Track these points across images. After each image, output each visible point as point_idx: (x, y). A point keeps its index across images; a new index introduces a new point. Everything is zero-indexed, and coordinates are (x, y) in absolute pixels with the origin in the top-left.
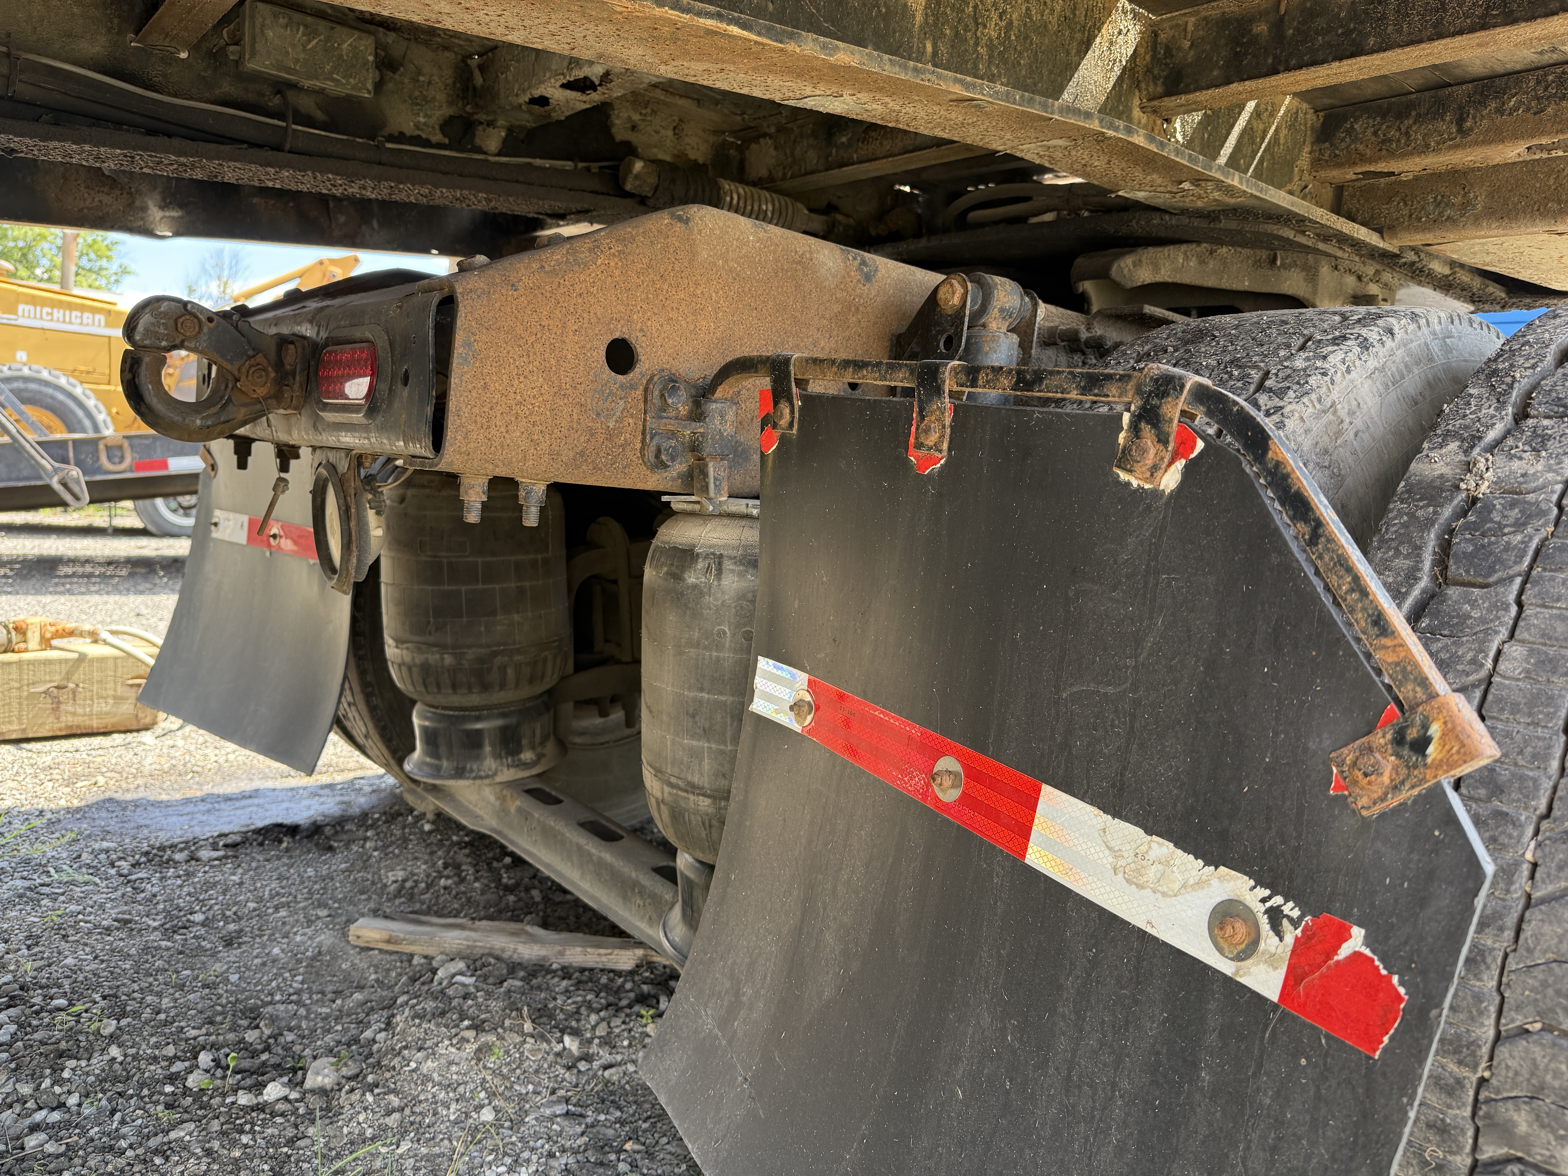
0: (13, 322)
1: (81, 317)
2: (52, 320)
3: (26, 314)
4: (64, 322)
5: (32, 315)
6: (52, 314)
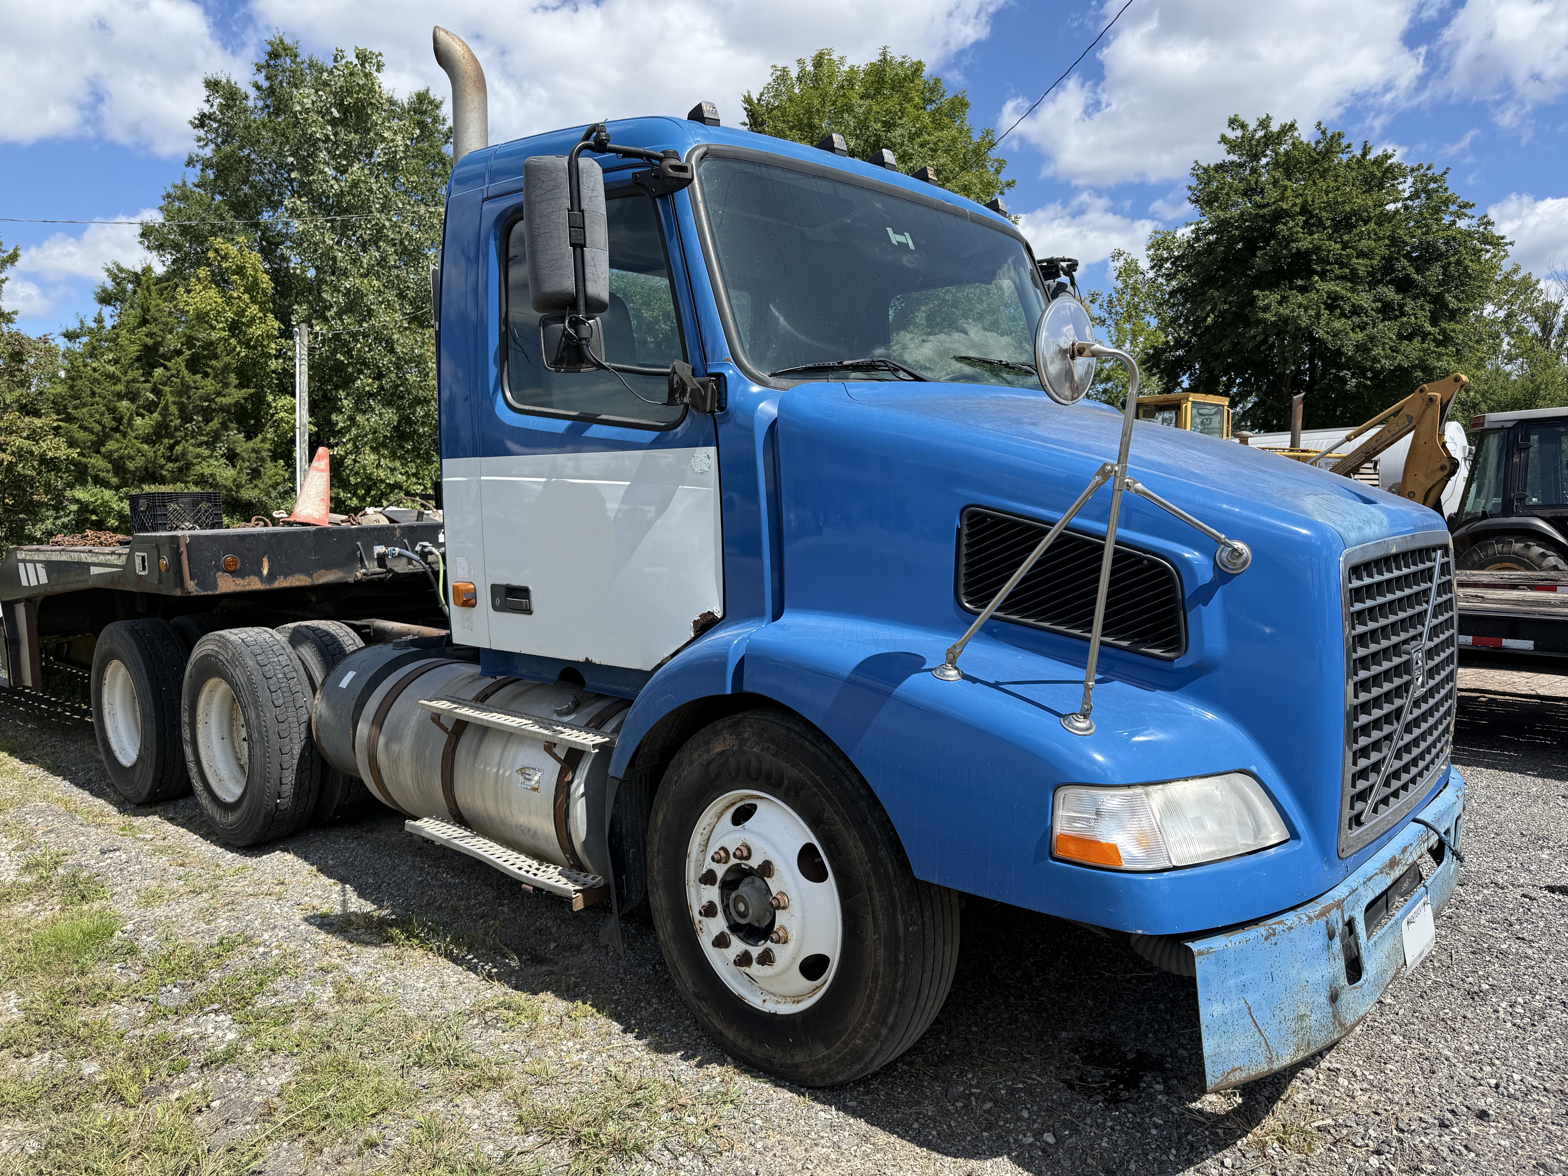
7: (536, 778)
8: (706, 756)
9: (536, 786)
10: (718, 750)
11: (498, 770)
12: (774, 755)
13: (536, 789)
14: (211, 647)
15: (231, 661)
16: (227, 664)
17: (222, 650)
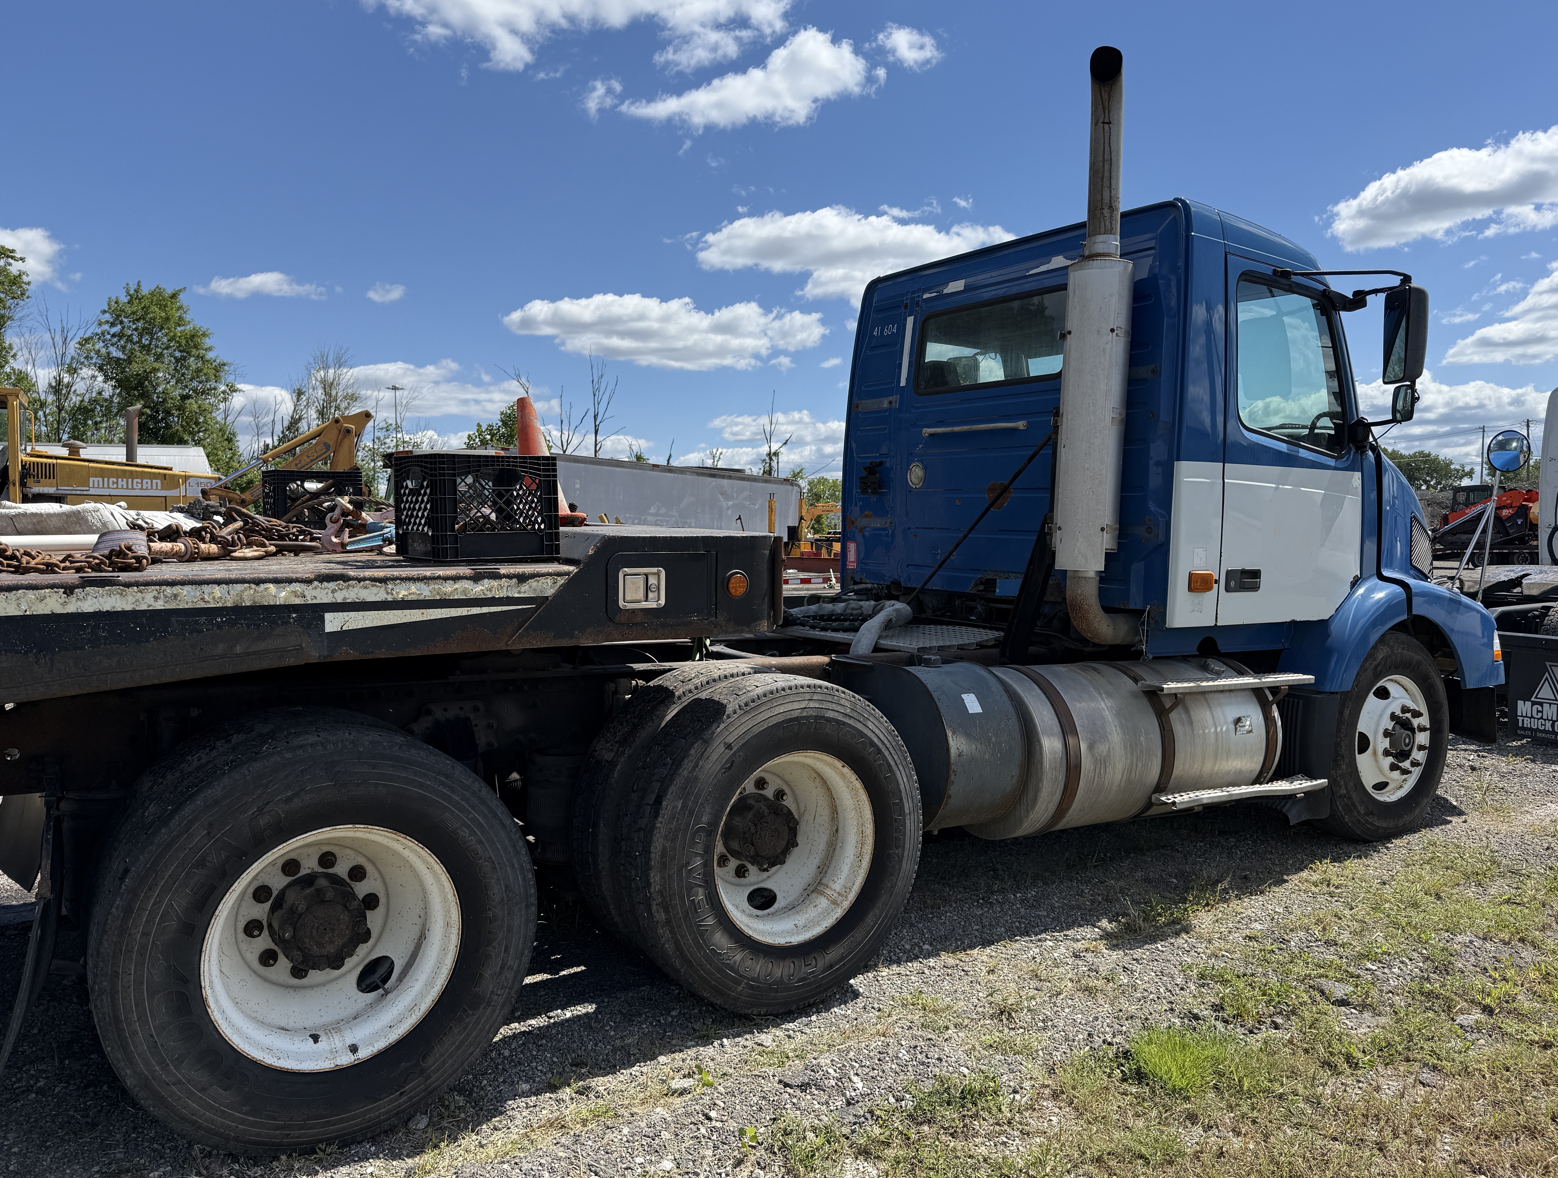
0: (85, 493)
1: (142, 483)
2: (117, 488)
3: (96, 486)
4: (127, 488)
5: (101, 486)
6: (117, 483)
7: (1248, 723)
9: (1250, 729)
10: (1381, 657)
13: (1249, 732)
14: (796, 706)
15: (855, 715)
16: (847, 720)
17: (829, 704)
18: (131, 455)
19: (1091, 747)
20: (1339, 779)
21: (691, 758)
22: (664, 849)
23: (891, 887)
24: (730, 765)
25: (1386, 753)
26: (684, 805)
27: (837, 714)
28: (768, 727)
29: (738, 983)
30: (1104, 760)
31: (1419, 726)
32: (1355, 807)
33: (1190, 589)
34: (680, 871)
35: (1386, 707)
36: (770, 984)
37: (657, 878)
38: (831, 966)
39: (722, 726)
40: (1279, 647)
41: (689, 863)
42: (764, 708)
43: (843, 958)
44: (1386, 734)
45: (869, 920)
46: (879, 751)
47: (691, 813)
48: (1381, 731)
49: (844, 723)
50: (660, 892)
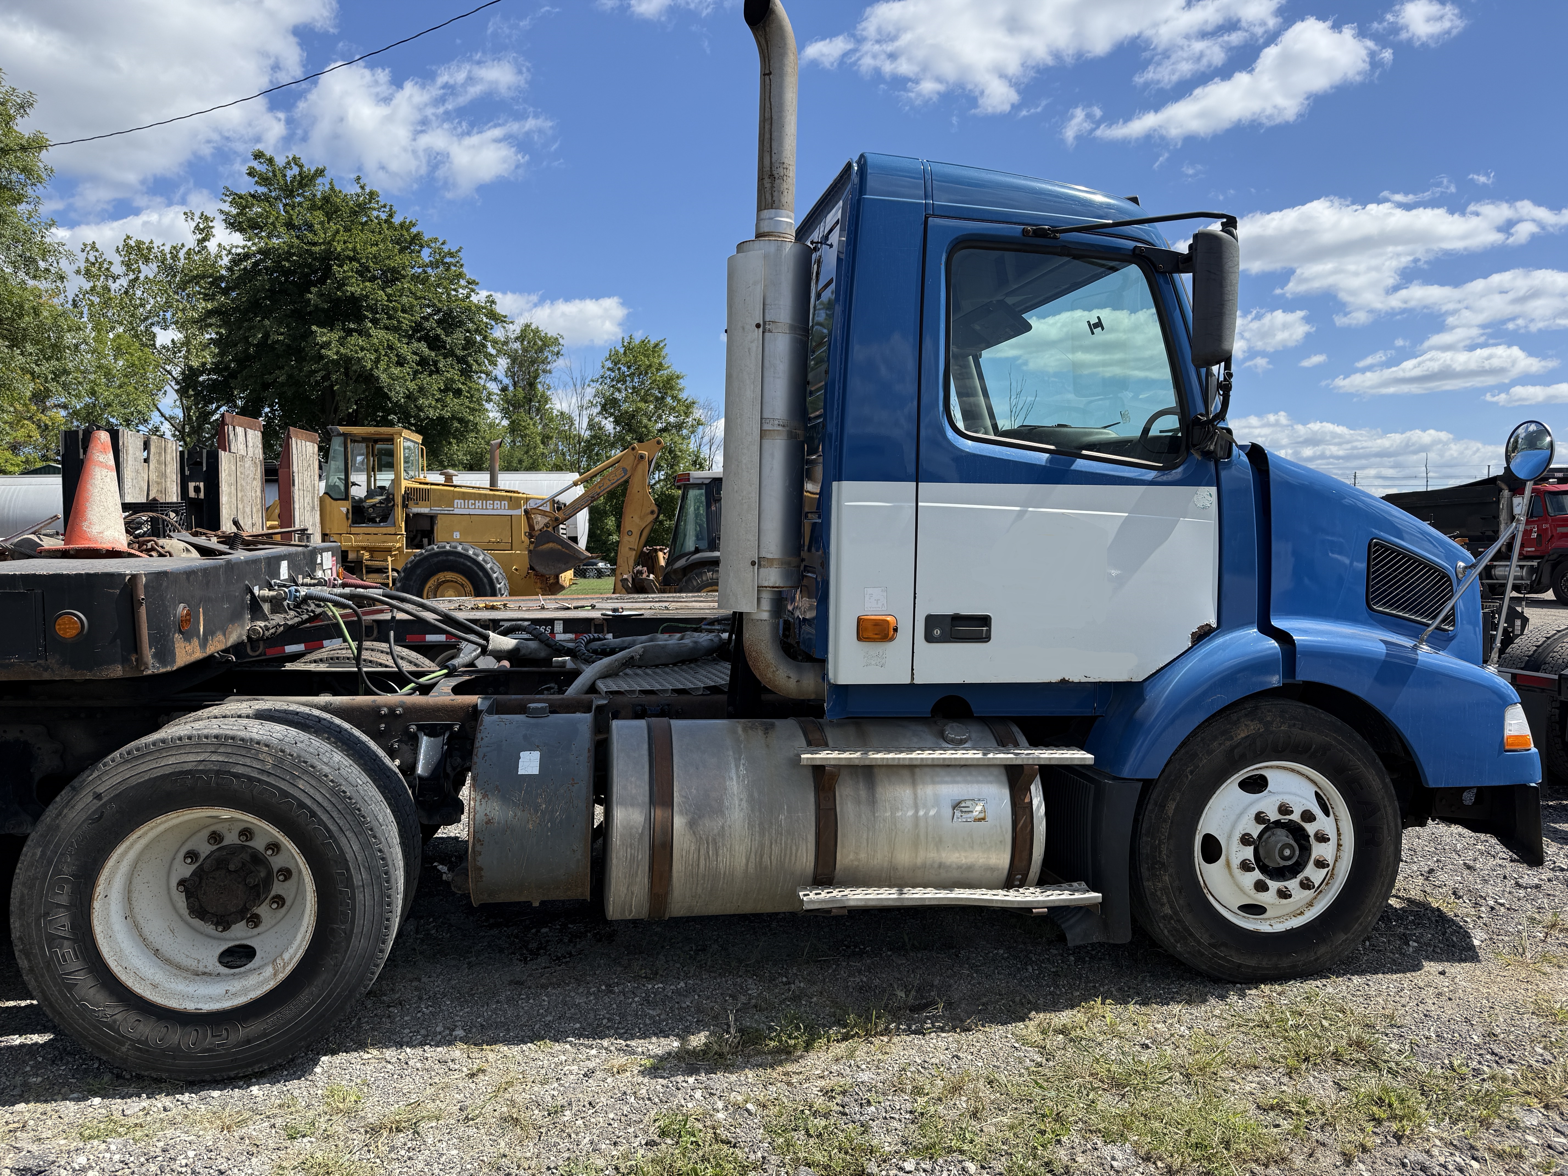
7: (980, 807)
8: (1228, 743)
9: (982, 815)
10: (1243, 735)
11: (917, 812)
12: (1301, 729)
13: (980, 820)
14: (191, 758)
15: (278, 772)
16: (264, 778)
17: (240, 758)
18: (493, 482)
19: (692, 824)
20: (1159, 893)
21: (55, 806)
22: (23, 896)
23: (336, 965)
24: (98, 817)
25: (1245, 866)
26: (43, 853)
27: (249, 769)
28: (150, 779)
29: (122, 1044)
30: (714, 840)
31: (1316, 835)
32: (1191, 934)
33: (860, 638)
34: (38, 920)
35: (1251, 804)
36: (163, 1050)
37: (17, 924)
38: (248, 1042)
39: (95, 775)
40: (1088, 712)
41: (48, 914)
42: (148, 758)
43: (265, 1035)
44: (1246, 840)
45: (304, 997)
46: (313, 814)
47: (50, 863)
48: (1237, 836)
49: (259, 781)
50: (20, 938)
